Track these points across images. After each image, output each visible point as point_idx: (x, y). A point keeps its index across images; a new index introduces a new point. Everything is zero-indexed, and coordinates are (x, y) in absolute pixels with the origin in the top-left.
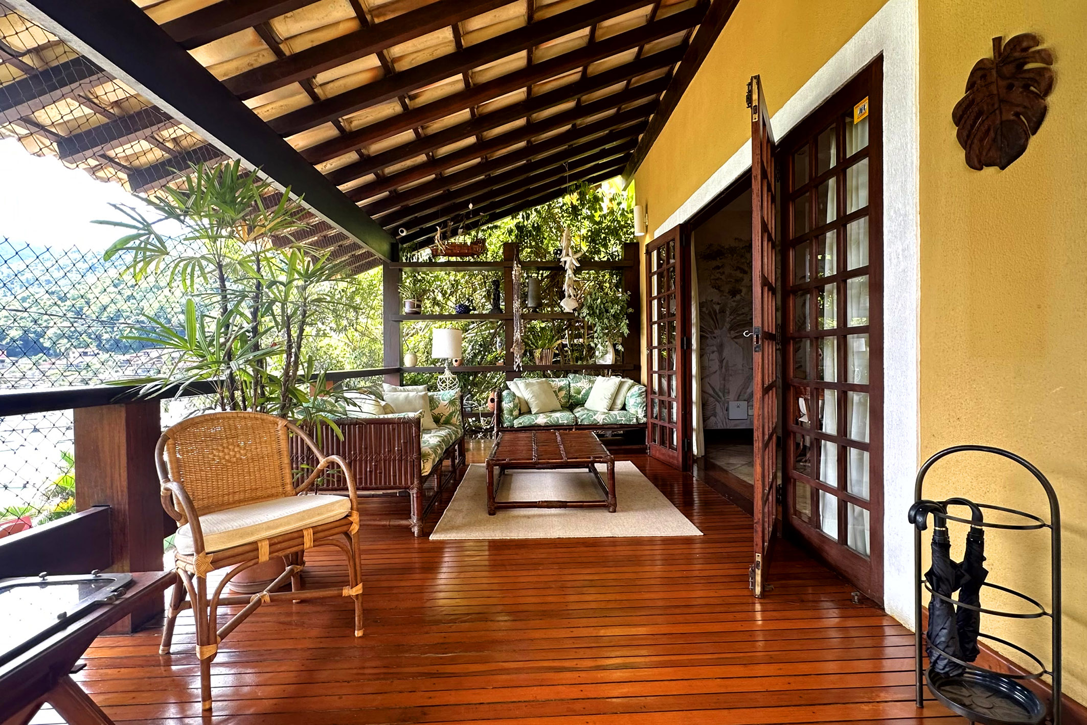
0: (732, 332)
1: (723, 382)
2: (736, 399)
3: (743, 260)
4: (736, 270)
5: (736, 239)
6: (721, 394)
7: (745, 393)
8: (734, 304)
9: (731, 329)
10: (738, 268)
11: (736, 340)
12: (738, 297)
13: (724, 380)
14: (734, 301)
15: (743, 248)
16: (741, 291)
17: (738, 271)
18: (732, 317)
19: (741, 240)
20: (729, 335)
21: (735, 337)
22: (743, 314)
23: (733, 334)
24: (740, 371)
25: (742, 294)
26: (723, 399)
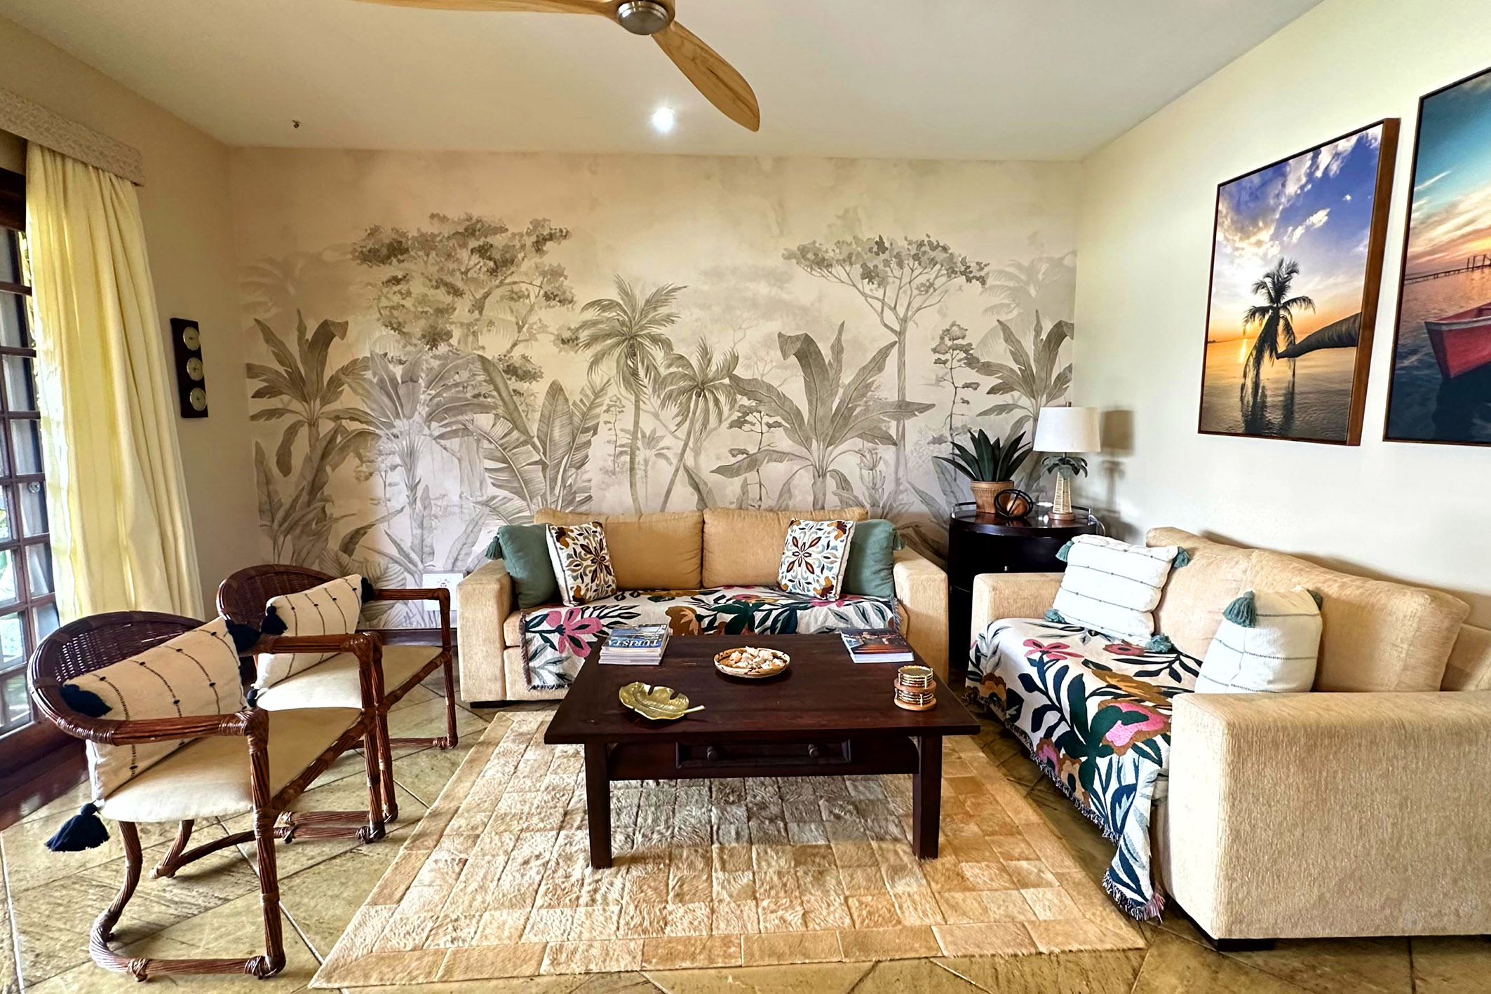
0: (434, 424)
1: (419, 531)
2: (449, 567)
3: (451, 265)
4: (437, 287)
5: (433, 216)
6: (414, 556)
7: (468, 554)
8: (436, 364)
9: (430, 418)
10: (440, 283)
11: (442, 442)
12: (442, 348)
13: (421, 526)
14: (435, 357)
15: (449, 238)
16: (449, 335)
17: (443, 290)
18: (433, 392)
19: (444, 219)
20: (426, 431)
21: (442, 436)
22: (456, 385)
23: (436, 427)
24: (457, 510)
25: (454, 341)
26: (420, 566)
